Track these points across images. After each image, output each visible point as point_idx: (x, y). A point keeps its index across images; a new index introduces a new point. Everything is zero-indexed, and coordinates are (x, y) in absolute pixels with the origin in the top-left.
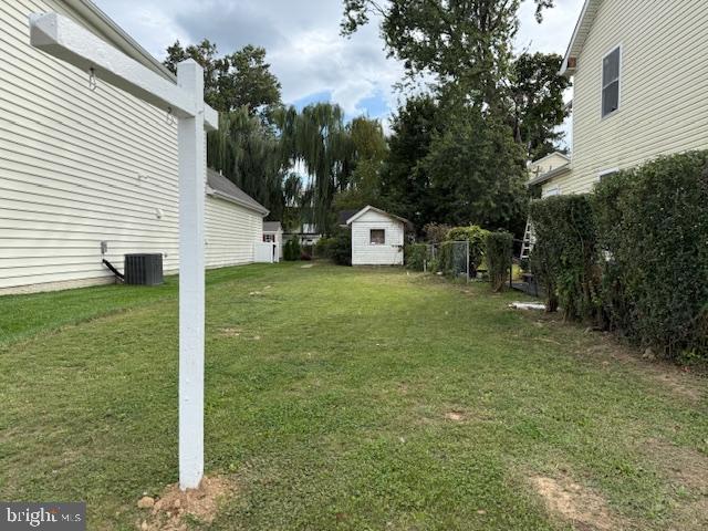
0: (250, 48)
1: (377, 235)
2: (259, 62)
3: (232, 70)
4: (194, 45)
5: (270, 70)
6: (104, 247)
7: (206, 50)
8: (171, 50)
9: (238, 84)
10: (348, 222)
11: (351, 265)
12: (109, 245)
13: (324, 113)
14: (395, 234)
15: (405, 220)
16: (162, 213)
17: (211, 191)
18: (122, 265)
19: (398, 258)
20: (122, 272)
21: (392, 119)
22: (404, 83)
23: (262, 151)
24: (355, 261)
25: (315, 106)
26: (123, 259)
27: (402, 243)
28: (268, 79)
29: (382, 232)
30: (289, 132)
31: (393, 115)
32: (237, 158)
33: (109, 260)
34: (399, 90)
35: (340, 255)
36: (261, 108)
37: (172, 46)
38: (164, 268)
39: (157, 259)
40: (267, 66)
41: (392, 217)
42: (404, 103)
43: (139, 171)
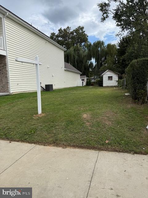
0: (80, 27)
1: (110, 78)
2: (82, 31)
3: (75, 34)
4: (65, 28)
5: (85, 33)
6: (41, 83)
7: (68, 29)
8: (59, 30)
9: (77, 38)
10: (102, 75)
11: (103, 86)
12: (42, 83)
13: (99, 44)
14: (115, 77)
15: (118, 73)
16: (53, 75)
17: (65, 69)
18: (45, 87)
19: (116, 84)
20: (45, 89)
21: (118, 44)
22: (119, 34)
23: (83, 56)
24: (104, 85)
25: (97, 42)
26: (45, 86)
27: (117, 80)
28: (85, 35)
29: (111, 77)
30: (89, 50)
31: (118, 42)
32: (76, 59)
33: (42, 86)
34: (117, 36)
35: (100, 84)
36: (83, 44)
37: (59, 29)
38: (53, 88)
39: (52, 85)
40: (84, 31)
41: (115, 73)
42: (122, 39)
43: (48, 66)
